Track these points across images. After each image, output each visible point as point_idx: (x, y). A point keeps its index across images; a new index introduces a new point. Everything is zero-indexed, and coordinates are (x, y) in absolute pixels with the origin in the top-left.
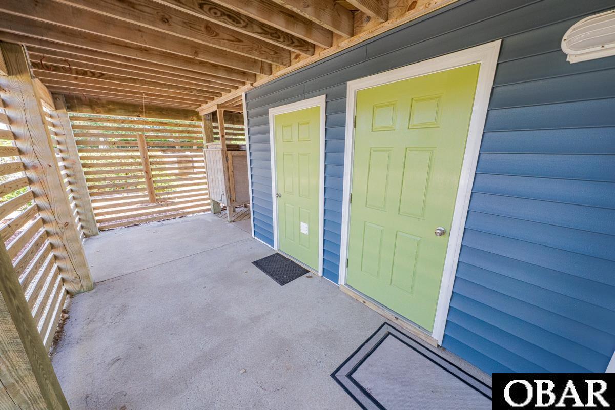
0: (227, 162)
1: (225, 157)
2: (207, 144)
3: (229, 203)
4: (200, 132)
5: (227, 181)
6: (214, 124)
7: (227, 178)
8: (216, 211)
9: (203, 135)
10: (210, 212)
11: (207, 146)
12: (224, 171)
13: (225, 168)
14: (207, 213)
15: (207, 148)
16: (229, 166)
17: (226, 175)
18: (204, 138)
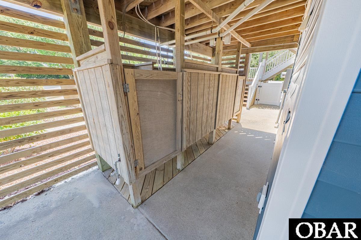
0: (126, 94)
1: (120, 83)
2: (78, 58)
3: (133, 177)
4: (64, 37)
5: (128, 136)
6: (91, 25)
7: (126, 130)
8: (105, 169)
9: (69, 43)
10: (96, 168)
11: (78, 62)
12: (120, 117)
13: (121, 110)
14: (90, 170)
15: (79, 65)
16: (131, 102)
17: (126, 124)
18: (72, 48)
